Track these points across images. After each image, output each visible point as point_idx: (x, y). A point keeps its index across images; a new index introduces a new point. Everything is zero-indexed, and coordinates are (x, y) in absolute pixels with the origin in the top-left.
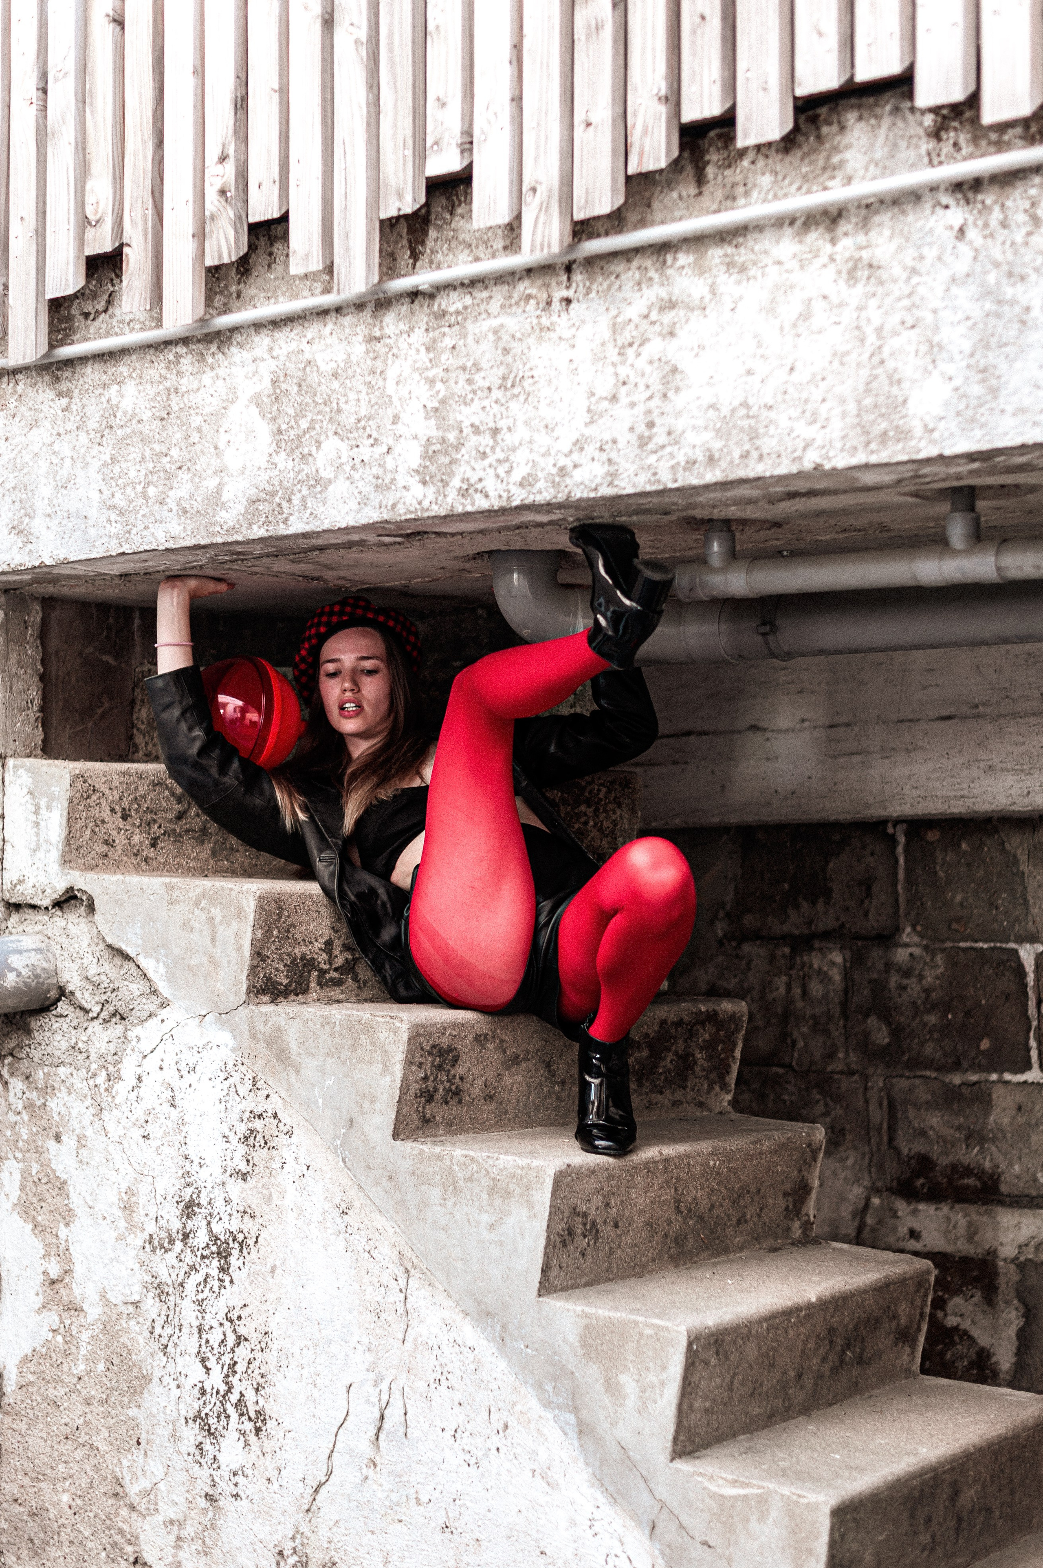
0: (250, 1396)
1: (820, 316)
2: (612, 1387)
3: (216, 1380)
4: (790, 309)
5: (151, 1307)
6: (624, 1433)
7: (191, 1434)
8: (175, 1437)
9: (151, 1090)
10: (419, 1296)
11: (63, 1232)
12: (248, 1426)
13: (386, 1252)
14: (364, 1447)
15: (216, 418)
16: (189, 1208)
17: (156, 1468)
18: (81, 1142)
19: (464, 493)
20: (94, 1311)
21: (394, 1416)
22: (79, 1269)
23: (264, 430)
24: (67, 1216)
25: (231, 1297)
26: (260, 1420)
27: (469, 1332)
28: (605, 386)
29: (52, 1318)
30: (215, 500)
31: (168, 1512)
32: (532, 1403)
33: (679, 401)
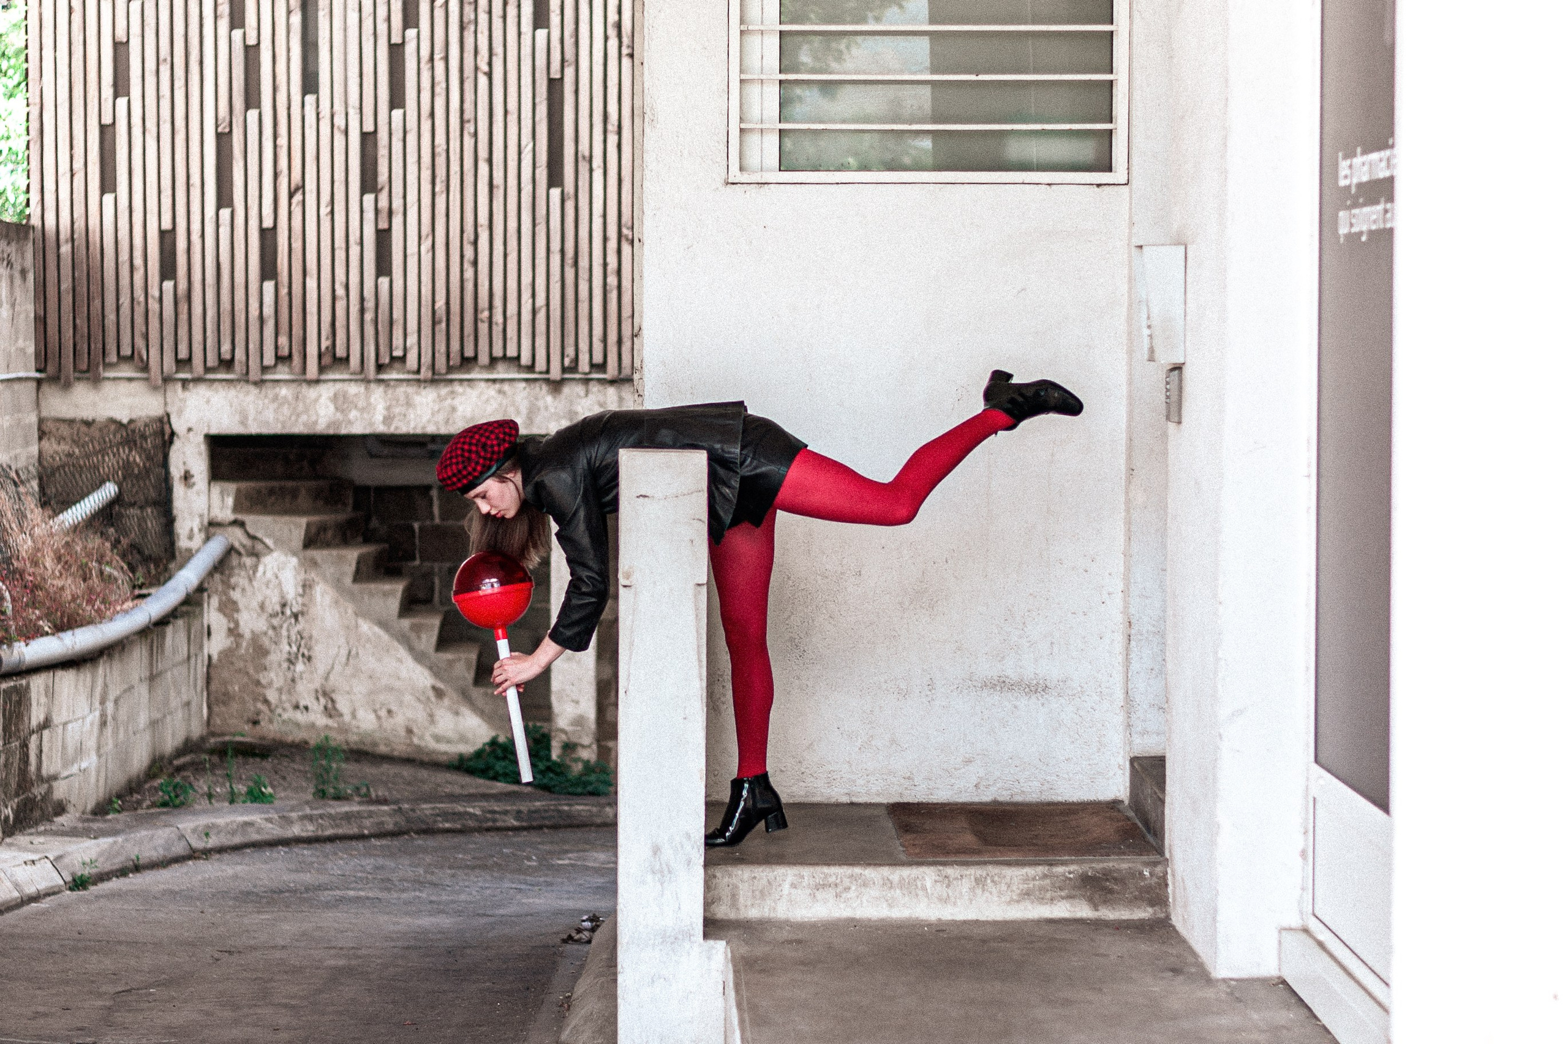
0: (306, 653)
1: (492, 401)
2: (419, 637)
3: (295, 649)
4: (484, 398)
5: (271, 632)
6: (422, 647)
7: (285, 665)
8: (280, 665)
9: (269, 575)
10: (361, 621)
11: (236, 615)
12: (306, 660)
13: (350, 611)
14: (344, 659)
15: (316, 400)
16: (284, 605)
17: (272, 675)
18: (243, 590)
19: (397, 428)
20: (248, 635)
21: (353, 652)
22: (242, 623)
23: (332, 408)
24: (238, 610)
25: (299, 627)
26: (309, 659)
27: (377, 629)
28: (436, 408)
29: (232, 639)
30: (316, 423)
31: (276, 685)
32: (396, 644)
33: (455, 416)
